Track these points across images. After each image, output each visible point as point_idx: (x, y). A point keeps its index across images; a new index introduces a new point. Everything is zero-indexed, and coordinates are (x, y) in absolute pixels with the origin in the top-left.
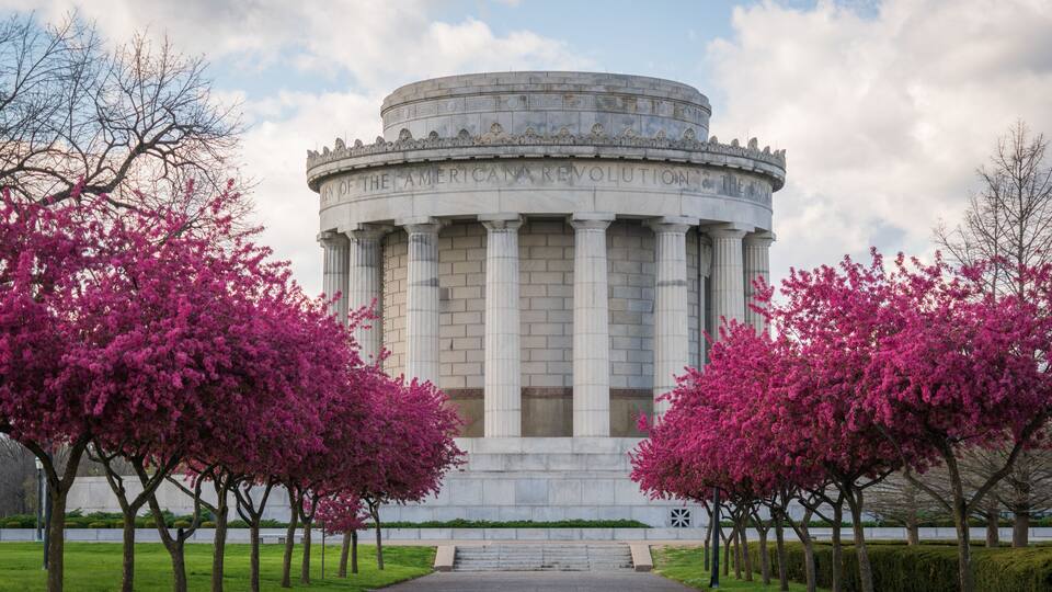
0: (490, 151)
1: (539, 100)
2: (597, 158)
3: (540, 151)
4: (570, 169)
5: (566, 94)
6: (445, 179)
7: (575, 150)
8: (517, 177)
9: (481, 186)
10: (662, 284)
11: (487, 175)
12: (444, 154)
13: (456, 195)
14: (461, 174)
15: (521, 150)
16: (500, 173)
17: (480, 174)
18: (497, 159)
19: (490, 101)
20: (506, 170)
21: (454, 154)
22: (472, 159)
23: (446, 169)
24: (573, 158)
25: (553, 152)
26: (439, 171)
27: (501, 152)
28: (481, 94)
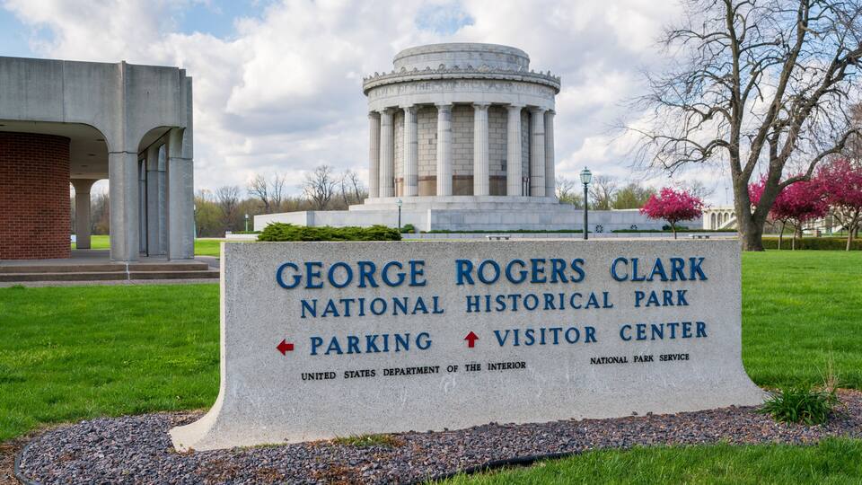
0: (482, 75)
1: (487, 56)
2: (522, 81)
3: (502, 76)
4: (511, 85)
5: (497, 54)
6: (459, 86)
7: (515, 77)
8: (490, 87)
9: (475, 90)
10: (537, 134)
11: (477, 86)
12: (461, 76)
13: (463, 94)
14: (466, 84)
15: (494, 75)
16: (483, 85)
17: (475, 85)
18: (484, 79)
19: (467, 54)
20: (485, 83)
21: (466, 76)
22: (474, 79)
23: (460, 83)
24: (514, 80)
25: (507, 77)
26: (455, 83)
27: (486, 76)
28: (462, 51)
